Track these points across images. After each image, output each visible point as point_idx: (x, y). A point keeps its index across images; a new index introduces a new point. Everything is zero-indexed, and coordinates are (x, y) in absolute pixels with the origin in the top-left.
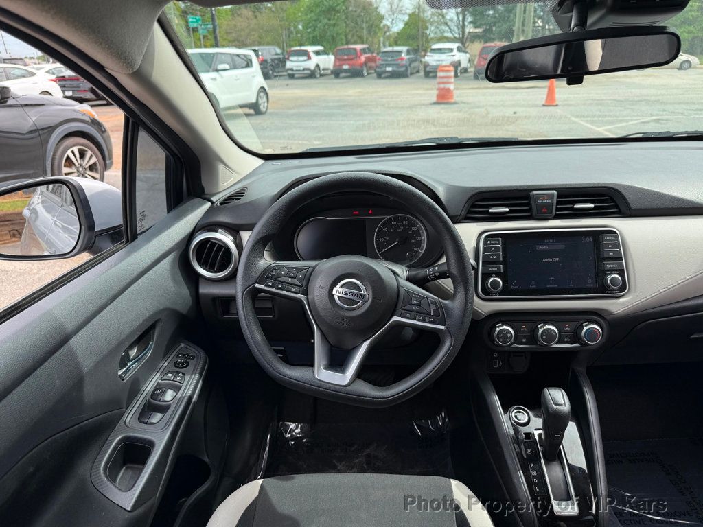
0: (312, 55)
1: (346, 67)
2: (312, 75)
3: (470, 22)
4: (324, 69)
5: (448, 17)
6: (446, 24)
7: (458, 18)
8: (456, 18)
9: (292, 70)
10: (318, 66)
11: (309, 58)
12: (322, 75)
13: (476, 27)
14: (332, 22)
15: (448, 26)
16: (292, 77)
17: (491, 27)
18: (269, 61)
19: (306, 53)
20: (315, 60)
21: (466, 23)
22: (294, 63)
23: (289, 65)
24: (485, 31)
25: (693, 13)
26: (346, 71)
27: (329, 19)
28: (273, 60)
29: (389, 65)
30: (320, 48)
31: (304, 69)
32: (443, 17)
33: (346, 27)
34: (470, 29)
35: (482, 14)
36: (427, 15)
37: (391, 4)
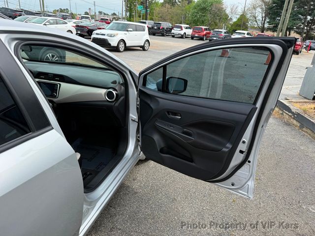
0: (183, 28)
1: (196, 35)
2: (182, 37)
3: (268, 22)
4: (188, 35)
5: (257, 18)
6: (256, 21)
8: (261, 19)
9: (174, 34)
10: (185, 33)
11: (182, 29)
12: (186, 37)
16: (173, 36)
17: (277, 25)
18: (165, 28)
19: (181, 28)
20: (184, 30)
21: (266, 22)
22: (175, 31)
23: (173, 31)
24: (274, 27)
26: (196, 37)
27: (202, 13)
28: (167, 28)
29: (215, 37)
30: (188, 26)
31: (179, 34)
32: (255, 18)
35: (274, 19)
36: (248, 16)
37: (232, 9)
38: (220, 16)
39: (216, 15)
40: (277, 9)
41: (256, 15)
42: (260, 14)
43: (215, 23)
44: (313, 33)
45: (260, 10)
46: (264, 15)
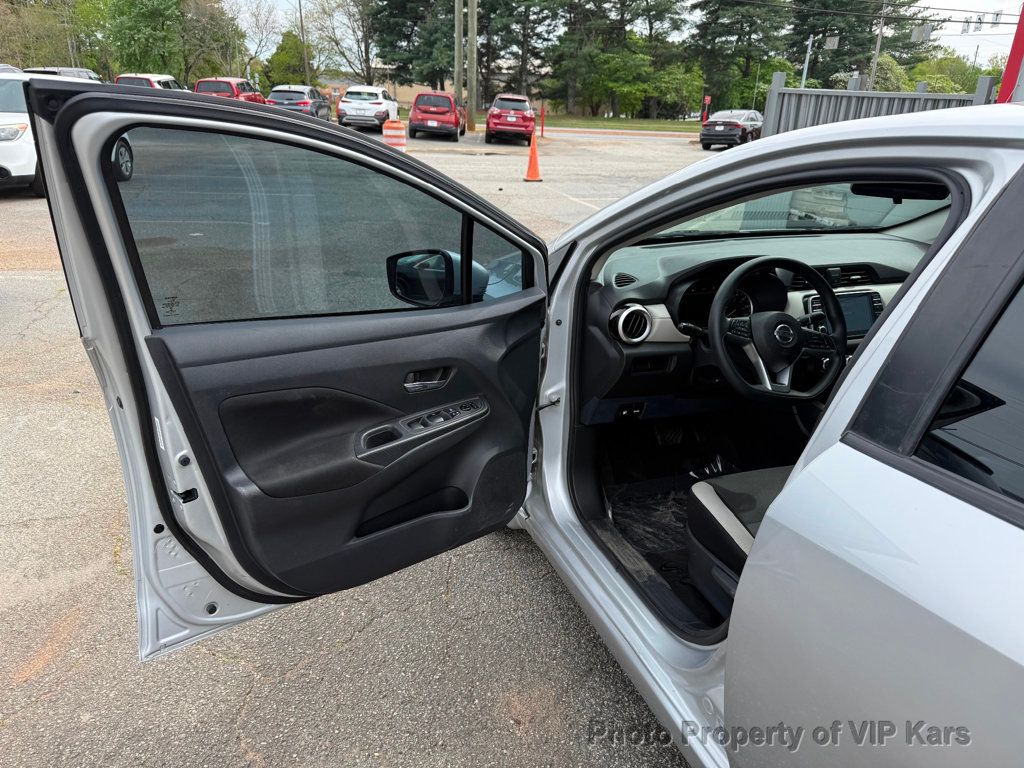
0: (158, 86)
3: (377, 55)
5: (344, 45)
6: (343, 54)
7: (359, 47)
8: (356, 47)
13: (385, 64)
14: (161, 34)
15: (345, 57)
17: (405, 65)
19: (148, 84)
21: (371, 57)
24: (399, 68)
25: (646, 69)
27: (155, 29)
30: (167, 77)
32: (337, 44)
33: (185, 44)
34: (376, 63)
35: (393, 46)
36: (313, 38)
37: (256, 16)
38: (223, 39)
39: (207, 38)
40: (391, 15)
41: (338, 34)
42: (347, 31)
43: (208, 62)
44: (497, 82)
45: (346, 20)
46: (360, 34)
